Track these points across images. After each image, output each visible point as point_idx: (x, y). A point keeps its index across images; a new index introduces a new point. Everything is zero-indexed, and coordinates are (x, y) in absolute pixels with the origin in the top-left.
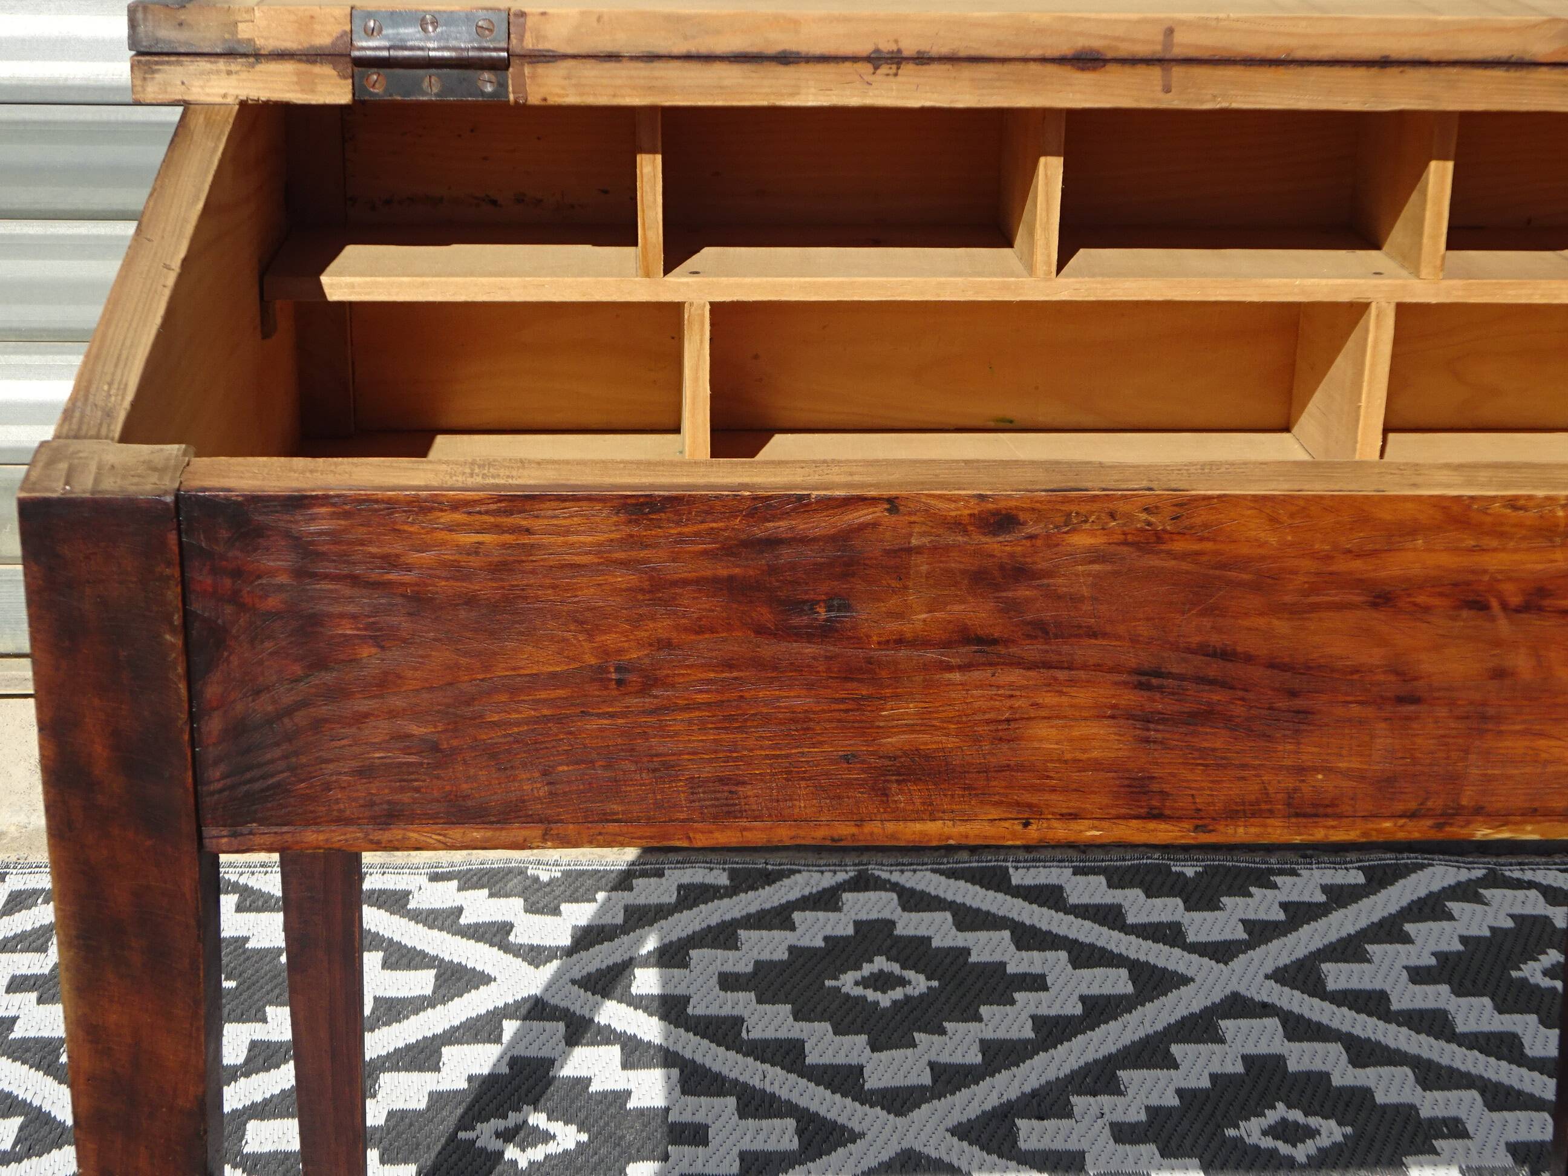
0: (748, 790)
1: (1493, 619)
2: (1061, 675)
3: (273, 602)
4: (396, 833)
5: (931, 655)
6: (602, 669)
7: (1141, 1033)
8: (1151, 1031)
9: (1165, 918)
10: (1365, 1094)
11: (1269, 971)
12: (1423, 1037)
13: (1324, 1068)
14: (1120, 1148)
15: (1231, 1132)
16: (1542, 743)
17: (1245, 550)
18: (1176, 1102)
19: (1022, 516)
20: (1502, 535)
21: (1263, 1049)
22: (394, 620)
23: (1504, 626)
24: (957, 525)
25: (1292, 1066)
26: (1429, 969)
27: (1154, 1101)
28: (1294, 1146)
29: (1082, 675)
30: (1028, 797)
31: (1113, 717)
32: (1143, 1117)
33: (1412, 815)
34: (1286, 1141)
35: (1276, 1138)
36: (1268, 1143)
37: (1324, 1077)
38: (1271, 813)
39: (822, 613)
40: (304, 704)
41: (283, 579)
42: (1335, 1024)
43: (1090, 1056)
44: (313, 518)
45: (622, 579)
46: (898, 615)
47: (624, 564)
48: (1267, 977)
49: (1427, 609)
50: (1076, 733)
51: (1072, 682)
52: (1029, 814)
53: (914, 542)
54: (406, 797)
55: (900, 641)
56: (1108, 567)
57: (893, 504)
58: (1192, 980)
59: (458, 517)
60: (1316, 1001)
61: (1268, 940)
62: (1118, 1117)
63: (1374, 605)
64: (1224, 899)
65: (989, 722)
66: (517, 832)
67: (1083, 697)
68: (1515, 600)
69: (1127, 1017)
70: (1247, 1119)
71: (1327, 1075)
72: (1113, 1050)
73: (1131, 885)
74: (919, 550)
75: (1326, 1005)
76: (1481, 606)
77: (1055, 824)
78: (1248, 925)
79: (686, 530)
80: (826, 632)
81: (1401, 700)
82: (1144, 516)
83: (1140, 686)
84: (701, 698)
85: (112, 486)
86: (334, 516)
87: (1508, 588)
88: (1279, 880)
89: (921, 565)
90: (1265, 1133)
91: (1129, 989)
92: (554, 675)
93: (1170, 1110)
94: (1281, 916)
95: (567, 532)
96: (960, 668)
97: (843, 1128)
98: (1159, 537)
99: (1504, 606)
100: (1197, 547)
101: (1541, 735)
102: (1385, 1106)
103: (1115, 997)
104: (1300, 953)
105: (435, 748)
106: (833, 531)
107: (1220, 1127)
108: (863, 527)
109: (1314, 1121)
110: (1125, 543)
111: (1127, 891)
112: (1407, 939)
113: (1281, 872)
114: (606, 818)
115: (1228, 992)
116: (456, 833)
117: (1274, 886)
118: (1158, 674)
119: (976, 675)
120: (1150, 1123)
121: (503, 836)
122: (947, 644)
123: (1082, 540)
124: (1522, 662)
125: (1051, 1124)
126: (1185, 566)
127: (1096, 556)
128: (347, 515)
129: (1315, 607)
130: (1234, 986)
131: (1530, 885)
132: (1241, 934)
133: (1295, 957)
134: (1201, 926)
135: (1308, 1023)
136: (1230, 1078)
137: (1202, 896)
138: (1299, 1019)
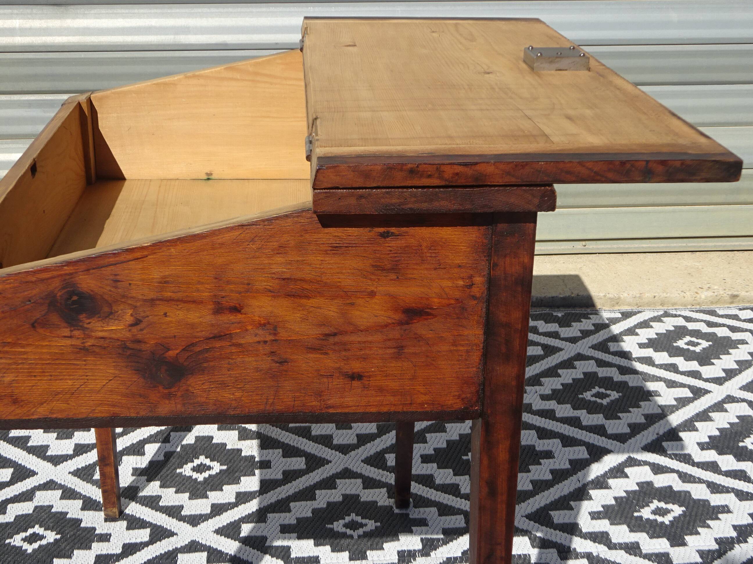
7: (547, 366)
8: (551, 366)
9: (553, 330)
10: (626, 383)
11: (590, 346)
13: (611, 376)
14: (543, 402)
15: (580, 396)
18: (561, 387)
21: (590, 370)
25: (600, 375)
26: (645, 344)
27: (554, 387)
28: (602, 400)
32: (550, 392)
34: (600, 398)
35: (596, 397)
36: (593, 399)
37: (611, 378)
42: (614, 362)
48: (589, 348)
58: (563, 349)
60: (607, 355)
61: (589, 336)
62: (542, 392)
64: (573, 323)
69: (542, 361)
70: (586, 392)
71: (612, 378)
72: (538, 372)
73: (540, 320)
75: (610, 356)
78: (582, 331)
88: (591, 316)
90: (592, 396)
91: (542, 353)
93: (559, 390)
94: (593, 328)
102: (632, 387)
103: (538, 355)
104: (600, 339)
107: (577, 394)
109: (608, 392)
111: (538, 322)
112: (637, 334)
113: (591, 314)
115: (576, 352)
117: (590, 318)
120: (553, 394)
130: (578, 351)
131: (680, 316)
132: (579, 334)
133: (598, 341)
134: (565, 332)
135: (605, 361)
136: (579, 380)
137: (565, 322)
138: (601, 360)
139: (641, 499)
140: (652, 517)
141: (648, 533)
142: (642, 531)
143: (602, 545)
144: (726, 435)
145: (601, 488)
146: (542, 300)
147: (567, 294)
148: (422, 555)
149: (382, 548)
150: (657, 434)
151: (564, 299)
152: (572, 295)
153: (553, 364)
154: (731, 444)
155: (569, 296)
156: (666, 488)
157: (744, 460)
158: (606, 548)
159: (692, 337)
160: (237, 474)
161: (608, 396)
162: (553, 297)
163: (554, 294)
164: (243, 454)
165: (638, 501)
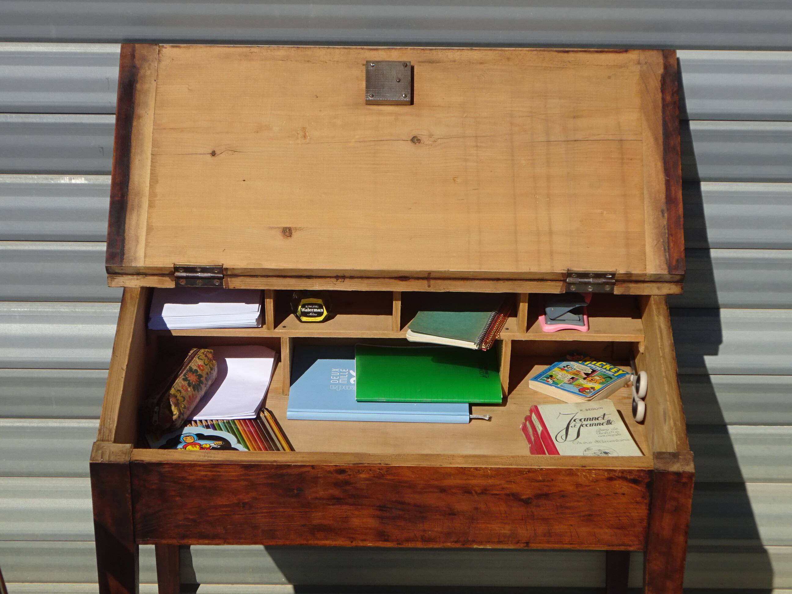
1: (473, 496)
2: (359, 507)
3: (154, 487)
5: (325, 502)
6: (239, 504)
16: (488, 525)
17: (405, 479)
19: (347, 470)
20: (474, 476)
22: (185, 492)
23: (476, 498)
24: (329, 472)
29: (365, 507)
30: (351, 536)
31: (373, 517)
33: (456, 542)
38: (418, 541)
39: (295, 491)
40: (162, 510)
41: (156, 482)
44: (165, 468)
45: (243, 483)
46: (315, 492)
49: (455, 493)
50: (364, 521)
51: (363, 509)
52: (352, 539)
55: (316, 498)
56: (370, 482)
57: (313, 467)
59: (201, 468)
63: (441, 492)
65: (340, 518)
66: (217, 541)
67: (365, 512)
68: (479, 491)
74: (320, 477)
76: (470, 493)
77: (359, 542)
79: (260, 472)
80: (297, 496)
81: (450, 514)
82: (379, 471)
83: (380, 510)
84: (264, 511)
85: (114, 459)
86: (169, 467)
87: (477, 489)
89: (321, 481)
92: (226, 505)
95: (229, 472)
96: (333, 505)
98: (383, 475)
99: (476, 493)
100: (393, 478)
101: (489, 523)
105: (195, 521)
106: (297, 473)
108: (305, 472)
110: (374, 477)
116: (201, 541)
118: (384, 507)
119: (337, 507)
122: (328, 499)
123: (363, 476)
124: (482, 506)
126: (390, 482)
127: (366, 479)
128: (172, 467)
129: (426, 492)
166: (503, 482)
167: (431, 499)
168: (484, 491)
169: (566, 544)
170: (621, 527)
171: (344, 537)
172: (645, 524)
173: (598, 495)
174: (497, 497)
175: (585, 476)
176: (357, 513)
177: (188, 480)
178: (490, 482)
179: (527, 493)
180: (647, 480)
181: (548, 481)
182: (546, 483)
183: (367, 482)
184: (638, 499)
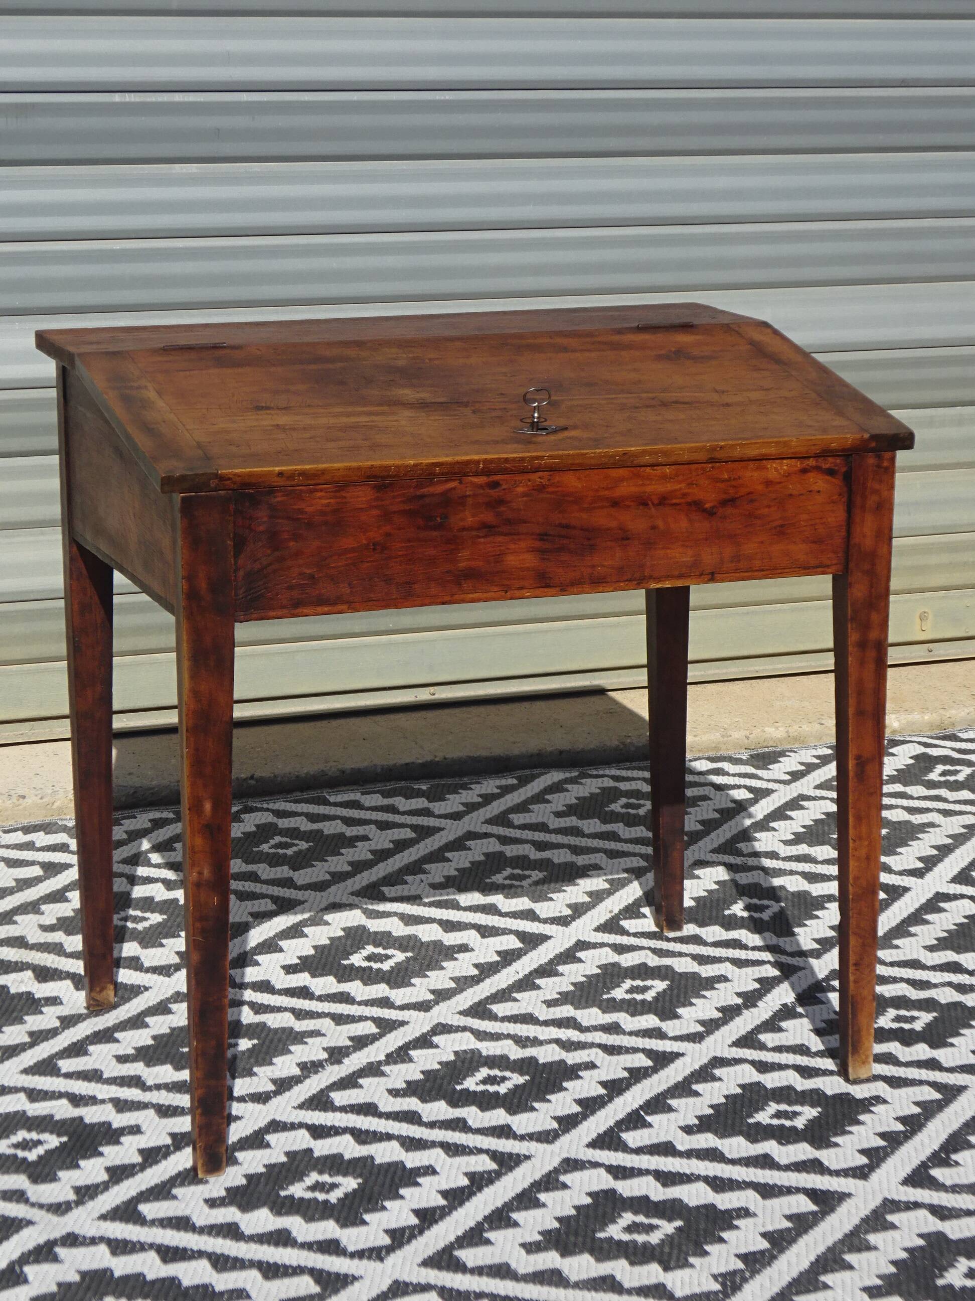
0: (416, 586)
1: (650, 509)
2: (515, 537)
3: (262, 528)
4: (299, 610)
5: (474, 533)
6: (368, 544)
7: (427, 851)
8: (432, 849)
9: (420, 806)
10: (548, 860)
11: (483, 821)
12: (569, 837)
13: (524, 854)
15: (488, 881)
16: (668, 551)
18: (457, 873)
19: (501, 482)
20: (651, 479)
21: (491, 850)
22: (301, 532)
23: (653, 511)
24: (481, 486)
25: (509, 854)
26: (563, 811)
27: (446, 873)
28: (521, 882)
29: (522, 537)
30: (506, 582)
31: (532, 551)
32: (443, 880)
34: (516, 881)
35: (511, 880)
36: (507, 882)
37: (526, 857)
38: (584, 582)
39: (439, 520)
40: (270, 564)
41: (265, 519)
42: (524, 837)
43: (406, 861)
44: (275, 497)
45: (375, 512)
46: (462, 520)
47: (375, 507)
48: (482, 823)
49: (629, 507)
50: (521, 558)
51: (520, 540)
52: (506, 589)
53: (468, 493)
54: (303, 596)
55: (464, 529)
56: (529, 498)
57: (461, 480)
58: (445, 828)
59: (322, 494)
60: (511, 830)
61: (477, 809)
62: (431, 881)
63: (612, 506)
64: (447, 796)
65: (493, 556)
67: (523, 545)
68: (656, 502)
69: (417, 846)
70: (494, 875)
72: (416, 858)
73: (395, 796)
74: (469, 496)
75: (516, 830)
76: (646, 505)
77: (516, 591)
78: (464, 805)
79: (395, 494)
80: (439, 527)
81: (623, 539)
82: (539, 480)
83: (541, 540)
84: (400, 553)
86: (283, 496)
87: (654, 497)
88: (473, 786)
89: (470, 501)
90: (505, 879)
91: (414, 835)
92: (353, 548)
93: (455, 876)
94: (480, 800)
95: (358, 497)
96: (483, 537)
97: (296, 900)
99: (653, 504)
100: (556, 489)
101: (669, 548)
102: (559, 864)
103: (408, 839)
104: (496, 812)
105: (312, 577)
106: (441, 492)
107: (482, 879)
108: (451, 489)
109: (527, 873)
110: (534, 489)
112: (548, 802)
113: (471, 784)
114: (370, 600)
115: (465, 830)
116: (319, 609)
117: (471, 789)
118: (546, 535)
119: (488, 539)
120: (447, 881)
121: (335, 609)
122: (478, 529)
123: (520, 489)
124: (660, 523)
125: (399, 887)
126: (553, 496)
127: (524, 495)
128: (287, 495)
129: (594, 508)
130: (467, 828)
132: (462, 809)
133: (493, 814)
134: (438, 807)
135: (511, 838)
136: (480, 862)
137: (436, 796)
138: (505, 837)
139: (608, 981)
140: (628, 996)
141: (627, 1012)
142: (619, 1011)
143: (571, 1030)
144: (705, 905)
145: (549, 976)
146: (391, 770)
147: (429, 758)
148: (332, 1064)
149: (271, 1063)
150: (611, 912)
151: (424, 765)
152: (437, 759)
153: (436, 847)
154: (714, 914)
155: (431, 761)
156: (640, 965)
157: (735, 929)
158: (577, 1033)
159: (629, 798)
160: (15, 1015)
161: (529, 876)
162: (407, 764)
163: (408, 761)
164: (12, 991)
165: (605, 983)
166: (683, 485)
167: (602, 519)
168: (663, 500)
169: (756, 571)
170: (818, 541)
171: (496, 585)
172: (843, 533)
173: (791, 495)
174: (678, 507)
175: (776, 469)
176: (512, 546)
177: (306, 513)
178: (669, 487)
179: (710, 498)
180: (844, 469)
181: (735, 479)
182: (733, 483)
183: (525, 499)
184: (835, 497)
